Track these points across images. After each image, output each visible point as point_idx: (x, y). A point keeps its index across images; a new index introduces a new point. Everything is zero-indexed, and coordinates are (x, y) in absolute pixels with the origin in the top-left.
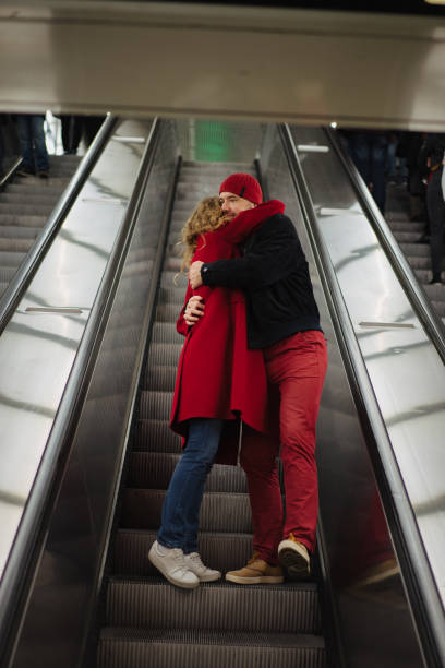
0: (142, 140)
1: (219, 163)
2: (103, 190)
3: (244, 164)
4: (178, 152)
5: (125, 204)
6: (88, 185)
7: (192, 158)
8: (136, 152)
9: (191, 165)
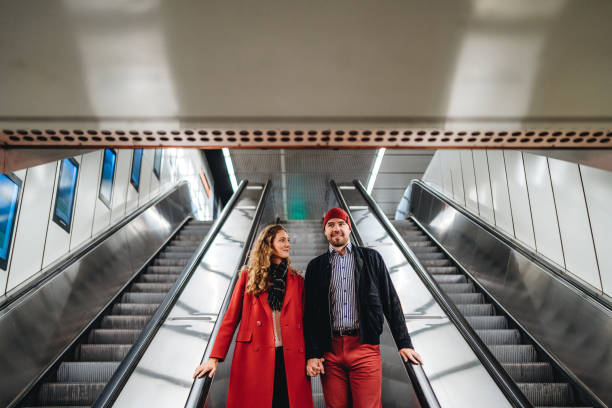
0: (253, 207)
1: (302, 221)
2: (227, 237)
3: (317, 221)
4: (277, 216)
5: (242, 246)
6: (219, 236)
7: (286, 218)
8: (247, 215)
9: (285, 222)
